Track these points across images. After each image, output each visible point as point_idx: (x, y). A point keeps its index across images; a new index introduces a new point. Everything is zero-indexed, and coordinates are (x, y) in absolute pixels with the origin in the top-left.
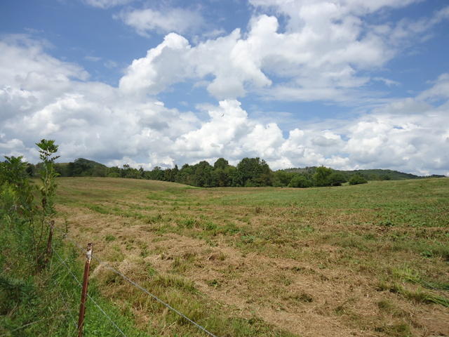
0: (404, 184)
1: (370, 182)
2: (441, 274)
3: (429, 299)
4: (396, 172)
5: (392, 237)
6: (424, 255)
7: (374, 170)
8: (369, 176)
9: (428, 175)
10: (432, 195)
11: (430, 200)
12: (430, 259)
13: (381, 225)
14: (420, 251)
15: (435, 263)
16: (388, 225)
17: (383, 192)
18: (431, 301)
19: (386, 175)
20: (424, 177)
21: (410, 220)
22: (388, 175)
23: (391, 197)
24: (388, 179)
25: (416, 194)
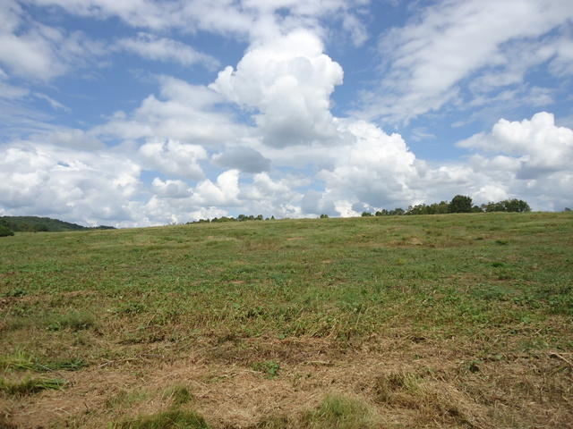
0: (61, 237)
1: (17, 234)
2: (64, 349)
3: (39, 386)
4: (57, 221)
5: (16, 311)
6: (50, 329)
7: (25, 218)
8: (19, 226)
9: (96, 226)
10: (88, 251)
11: (83, 257)
12: (56, 333)
13: (8, 295)
14: (46, 325)
15: (60, 337)
16: (17, 295)
17: (29, 249)
18: (41, 388)
19: (44, 225)
20: (91, 229)
21: (48, 285)
22: (47, 225)
23: (38, 255)
24: (46, 230)
25: (71, 251)
